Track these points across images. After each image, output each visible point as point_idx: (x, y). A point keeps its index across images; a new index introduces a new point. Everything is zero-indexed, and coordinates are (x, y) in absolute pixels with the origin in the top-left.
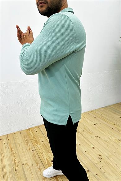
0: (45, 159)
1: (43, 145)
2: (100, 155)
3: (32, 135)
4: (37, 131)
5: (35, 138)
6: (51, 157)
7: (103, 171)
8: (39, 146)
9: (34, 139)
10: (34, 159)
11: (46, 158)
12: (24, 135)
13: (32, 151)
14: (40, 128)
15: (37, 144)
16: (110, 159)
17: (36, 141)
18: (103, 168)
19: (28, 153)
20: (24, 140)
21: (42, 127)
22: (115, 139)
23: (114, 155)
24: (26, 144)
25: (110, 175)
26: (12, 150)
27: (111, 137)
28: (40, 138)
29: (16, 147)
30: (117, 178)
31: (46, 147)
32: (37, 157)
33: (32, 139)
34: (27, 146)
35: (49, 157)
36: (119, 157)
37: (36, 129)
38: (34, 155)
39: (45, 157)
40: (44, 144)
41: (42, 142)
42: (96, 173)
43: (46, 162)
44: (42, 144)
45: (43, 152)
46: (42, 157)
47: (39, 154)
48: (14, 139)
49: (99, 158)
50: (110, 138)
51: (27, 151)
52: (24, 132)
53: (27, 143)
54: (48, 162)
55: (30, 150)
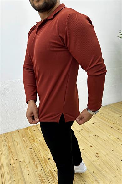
0: (42, 157)
1: (40, 143)
2: (97, 154)
3: (30, 134)
4: (34, 130)
5: (32, 136)
6: (48, 155)
7: (100, 169)
8: (36, 144)
9: (32, 138)
10: (31, 156)
11: (43, 156)
12: (22, 134)
13: (29, 149)
15: (35, 142)
16: (108, 157)
17: (34, 140)
18: (100, 166)
19: (26, 150)
20: (22, 138)
22: (114, 138)
23: (112, 154)
24: (23, 142)
25: (107, 172)
26: (9, 148)
27: (110, 135)
28: (37, 137)
29: (14, 146)
30: (114, 176)
32: (34, 155)
33: (30, 138)
34: (24, 144)
35: (46, 155)
36: (117, 155)
37: (34, 128)
38: (31, 153)
39: (42, 154)
41: (40, 140)
42: (93, 171)
43: (43, 159)
44: (39, 142)
45: (40, 151)
46: (39, 155)
47: (36, 152)
48: (12, 138)
49: (97, 157)
50: (109, 137)
51: (25, 148)
52: (22, 130)
53: (25, 141)
54: (45, 159)
55: (27, 148)
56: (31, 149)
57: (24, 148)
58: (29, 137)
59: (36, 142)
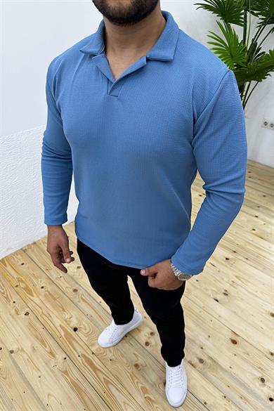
0: (59, 328)
1: (45, 296)
3: (15, 275)
4: (23, 264)
5: (22, 281)
6: (70, 321)
8: (37, 300)
9: (22, 285)
10: (33, 332)
11: (61, 326)
13: (23, 316)
14: (30, 252)
15: (32, 296)
17: (27, 289)
19: (16, 321)
21: (33, 251)
23: (198, 288)
24: (5, 300)
28: (35, 280)
31: (55, 299)
32: (39, 326)
33: (17, 286)
34: (8, 306)
35: (66, 321)
37: (20, 257)
38: (31, 325)
39: (58, 322)
40: (48, 291)
41: (42, 287)
43: (63, 333)
44: (43, 294)
45: (51, 314)
46: (51, 325)
47: (42, 321)
51: (13, 318)
53: (7, 298)
54: (66, 333)
55: (18, 314)
56: (27, 314)
57: (9, 316)
58: (14, 286)
59: (34, 295)
